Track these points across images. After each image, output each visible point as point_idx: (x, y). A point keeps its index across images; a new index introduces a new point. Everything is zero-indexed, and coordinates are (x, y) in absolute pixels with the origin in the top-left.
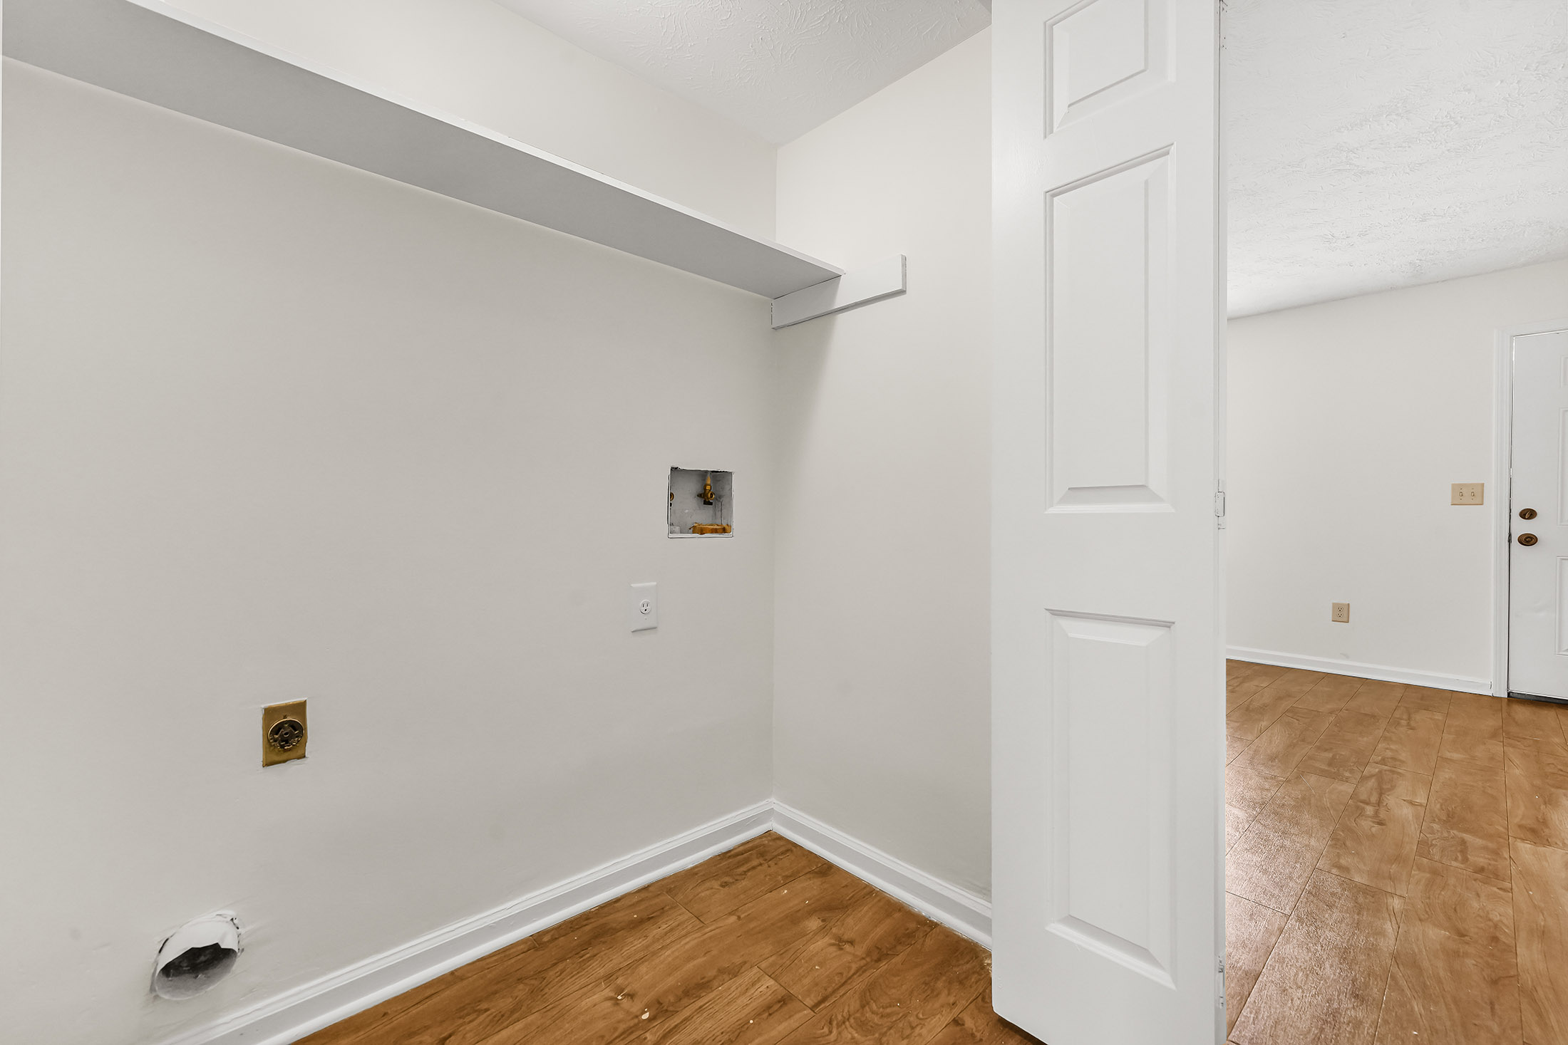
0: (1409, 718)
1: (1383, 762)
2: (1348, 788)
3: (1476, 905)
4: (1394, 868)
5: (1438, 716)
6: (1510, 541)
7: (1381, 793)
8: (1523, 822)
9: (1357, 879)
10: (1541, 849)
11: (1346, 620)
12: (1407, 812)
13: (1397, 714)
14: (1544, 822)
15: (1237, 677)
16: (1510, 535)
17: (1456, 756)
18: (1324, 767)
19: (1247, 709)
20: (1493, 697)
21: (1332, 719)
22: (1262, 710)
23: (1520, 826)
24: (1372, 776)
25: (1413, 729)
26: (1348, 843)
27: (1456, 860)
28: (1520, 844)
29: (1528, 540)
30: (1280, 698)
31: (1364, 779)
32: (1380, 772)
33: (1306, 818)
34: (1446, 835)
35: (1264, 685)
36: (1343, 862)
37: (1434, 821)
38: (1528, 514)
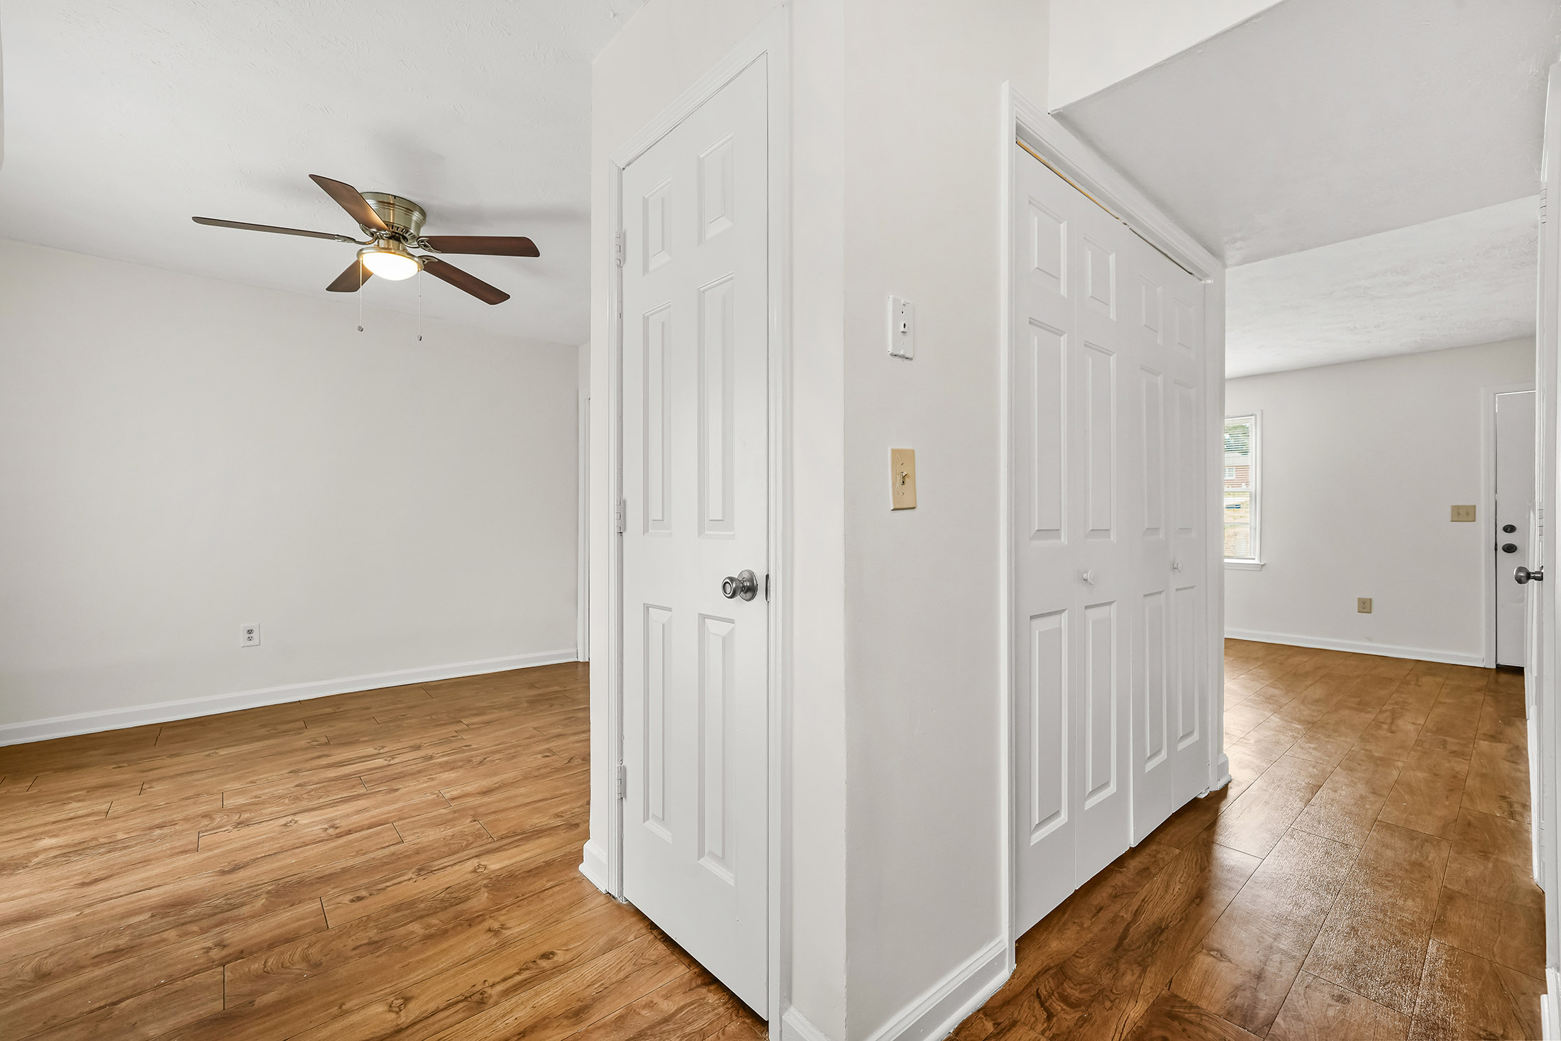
0: (1417, 680)
1: (1396, 703)
2: (1371, 716)
3: (1447, 765)
4: (1399, 751)
5: (1440, 680)
6: (1496, 549)
7: (1393, 719)
8: (1487, 732)
9: (1376, 754)
10: (1494, 744)
11: (1368, 610)
12: (1411, 727)
13: (1408, 678)
14: (1501, 733)
15: (1283, 655)
16: (1496, 545)
17: (1449, 701)
18: (1354, 706)
19: (1295, 674)
20: (1484, 668)
21: (1359, 680)
22: (1306, 675)
23: (1484, 734)
24: (1387, 711)
25: (1420, 686)
26: (1370, 740)
27: (1439, 748)
28: (1482, 742)
29: (1510, 549)
30: (1318, 668)
31: (1381, 712)
32: (1393, 709)
33: (1343, 729)
34: (1435, 737)
35: (1306, 660)
36: (1367, 748)
37: (1427, 732)
38: (1510, 529)
